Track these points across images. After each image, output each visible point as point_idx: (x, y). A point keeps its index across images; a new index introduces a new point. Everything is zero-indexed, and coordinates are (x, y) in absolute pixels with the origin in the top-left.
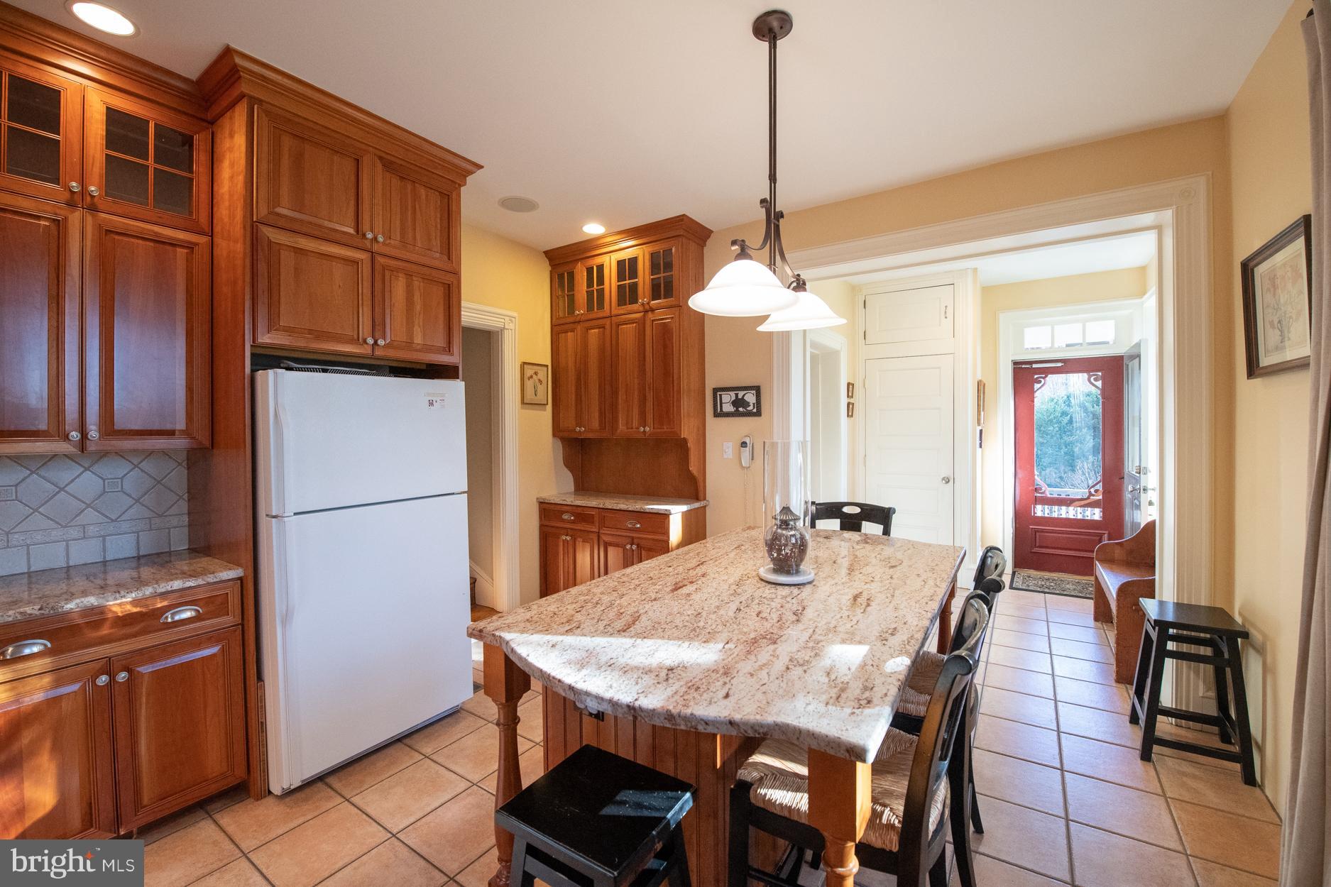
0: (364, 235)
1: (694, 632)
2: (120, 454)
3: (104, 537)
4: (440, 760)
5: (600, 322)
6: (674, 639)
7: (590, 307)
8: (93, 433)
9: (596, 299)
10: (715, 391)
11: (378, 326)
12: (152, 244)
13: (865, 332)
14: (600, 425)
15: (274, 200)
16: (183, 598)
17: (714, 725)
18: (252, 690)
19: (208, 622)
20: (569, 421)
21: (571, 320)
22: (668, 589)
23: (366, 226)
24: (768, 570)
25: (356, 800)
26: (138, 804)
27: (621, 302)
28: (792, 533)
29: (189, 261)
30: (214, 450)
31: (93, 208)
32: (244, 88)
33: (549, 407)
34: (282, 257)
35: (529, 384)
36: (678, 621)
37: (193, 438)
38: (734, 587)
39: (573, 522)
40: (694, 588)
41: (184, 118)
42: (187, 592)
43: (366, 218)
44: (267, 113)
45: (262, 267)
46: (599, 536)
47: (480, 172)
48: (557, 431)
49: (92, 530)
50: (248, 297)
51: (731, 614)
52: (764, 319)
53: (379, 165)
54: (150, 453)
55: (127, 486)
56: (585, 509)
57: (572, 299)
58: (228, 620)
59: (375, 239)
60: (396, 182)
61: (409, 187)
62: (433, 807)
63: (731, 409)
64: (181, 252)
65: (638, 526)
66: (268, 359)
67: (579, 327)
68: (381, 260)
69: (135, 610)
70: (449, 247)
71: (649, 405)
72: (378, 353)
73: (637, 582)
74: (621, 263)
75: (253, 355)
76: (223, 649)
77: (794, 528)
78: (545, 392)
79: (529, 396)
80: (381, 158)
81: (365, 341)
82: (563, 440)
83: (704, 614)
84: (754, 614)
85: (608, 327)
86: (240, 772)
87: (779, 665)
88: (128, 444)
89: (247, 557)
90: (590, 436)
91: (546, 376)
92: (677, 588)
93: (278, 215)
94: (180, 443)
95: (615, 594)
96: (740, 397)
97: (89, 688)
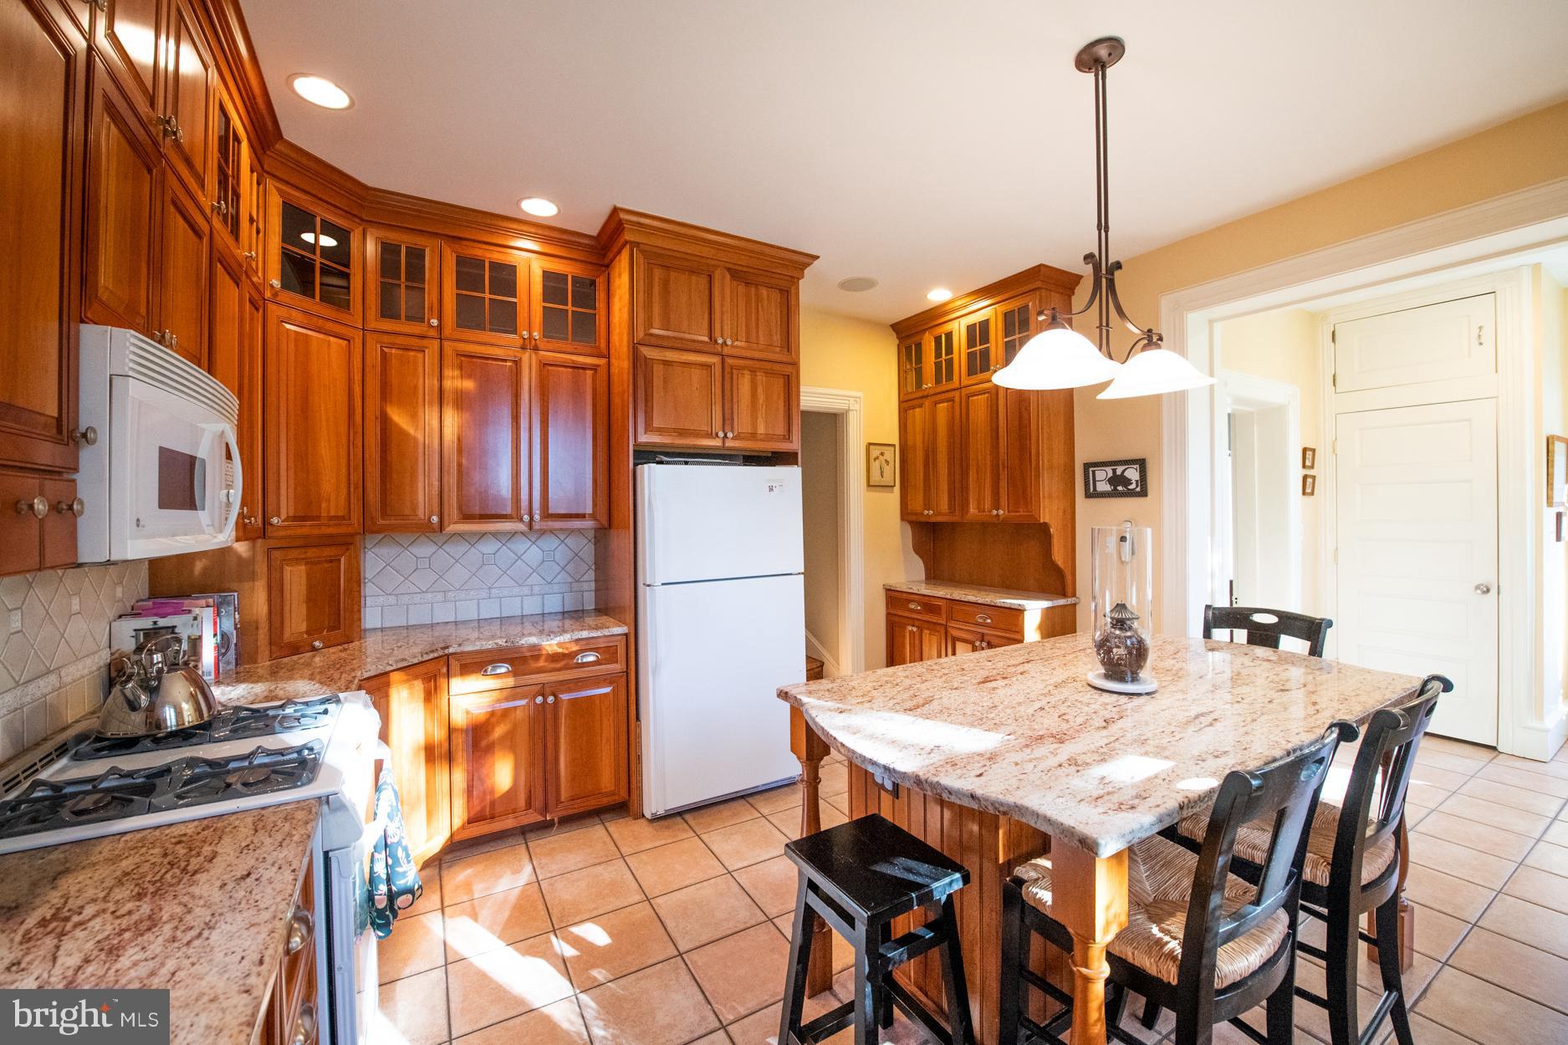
0: (716, 341)
1: (980, 721)
2: (552, 531)
3: (543, 595)
4: (774, 822)
5: (950, 395)
6: (955, 724)
7: (938, 381)
8: (537, 517)
9: (945, 370)
10: (1087, 466)
11: (728, 420)
12: (570, 370)
13: (1334, 376)
14: (949, 509)
15: (649, 323)
16: (587, 646)
17: (956, 796)
18: (632, 727)
19: (604, 667)
20: (917, 503)
21: (920, 394)
22: (974, 682)
23: (717, 333)
24: (1099, 676)
25: (704, 837)
26: (558, 801)
27: (971, 371)
28: (1129, 634)
29: (594, 380)
30: (612, 530)
31: (536, 349)
32: (628, 236)
33: (897, 489)
34: (655, 369)
35: (875, 466)
36: (968, 711)
37: (597, 520)
38: (1051, 688)
39: (918, 612)
40: (1003, 684)
41: (590, 267)
42: (592, 641)
43: (717, 326)
44: (642, 252)
45: (641, 383)
46: (946, 629)
47: (816, 262)
48: (906, 515)
49: (536, 589)
50: (631, 406)
51: (1030, 711)
52: (1103, 386)
53: (728, 276)
54: (572, 531)
55: (557, 557)
56: (932, 599)
57: (919, 372)
58: (617, 667)
59: (725, 343)
60: (741, 289)
61: (753, 289)
62: (763, 859)
63: (1107, 488)
64: (589, 373)
65: (989, 621)
66: (647, 455)
67: (927, 403)
68: (730, 361)
69: (560, 650)
70: (789, 341)
71: (1003, 484)
72: (729, 444)
73: (946, 671)
74: (971, 329)
75: (634, 451)
76: (613, 690)
77: (1130, 628)
78: (892, 473)
79: (876, 478)
80: (729, 269)
81: (717, 435)
82: (911, 523)
83: (1000, 708)
84: (1057, 715)
85: (957, 399)
86: (623, 793)
87: (1053, 761)
88: (558, 524)
89: (630, 617)
90: (939, 519)
91: (893, 456)
92: (986, 681)
93: (652, 335)
94: (589, 524)
95: (919, 679)
96: (1119, 472)
97: (532, 704)
